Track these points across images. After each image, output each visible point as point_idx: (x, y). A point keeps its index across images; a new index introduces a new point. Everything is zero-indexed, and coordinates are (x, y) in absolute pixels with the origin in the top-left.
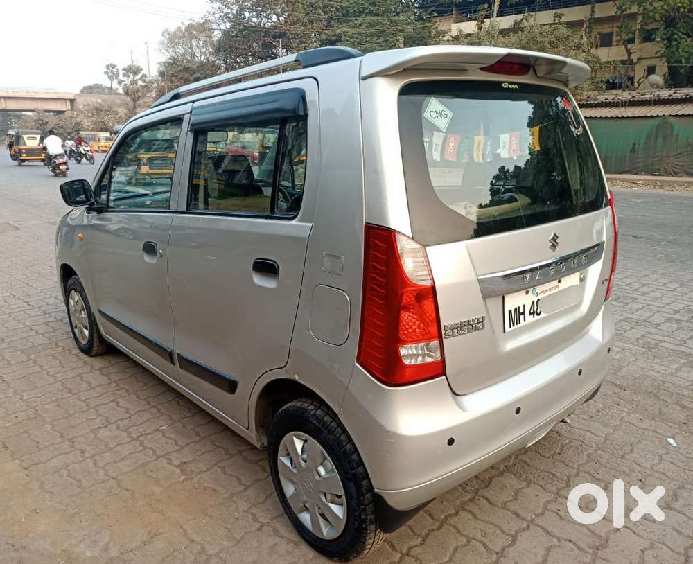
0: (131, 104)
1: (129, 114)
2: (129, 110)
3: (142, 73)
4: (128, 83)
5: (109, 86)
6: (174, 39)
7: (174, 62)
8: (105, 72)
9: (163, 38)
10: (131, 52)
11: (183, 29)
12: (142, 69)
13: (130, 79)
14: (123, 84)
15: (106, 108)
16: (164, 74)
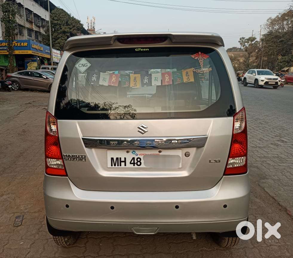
0: (247, 56)
1: (246, 61)
2: (246, 58)
3: (256, 40)
4: (248, 46)
5: (240, 47)
6: (273, 22)
7: (270, 34)
8: (239, 42)
9: (268, 22)
10: (253, 31)
11: (280, 16)
12: (256, 39)
13: (249, 44)
14: (245, 46)
15: (234, 58)
16: (263, 40)
